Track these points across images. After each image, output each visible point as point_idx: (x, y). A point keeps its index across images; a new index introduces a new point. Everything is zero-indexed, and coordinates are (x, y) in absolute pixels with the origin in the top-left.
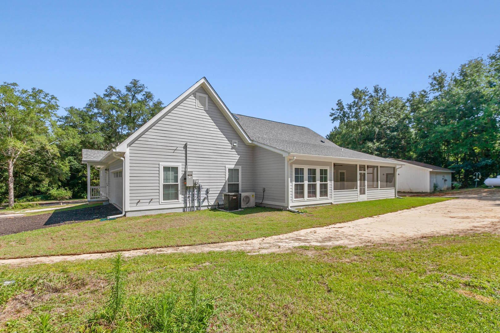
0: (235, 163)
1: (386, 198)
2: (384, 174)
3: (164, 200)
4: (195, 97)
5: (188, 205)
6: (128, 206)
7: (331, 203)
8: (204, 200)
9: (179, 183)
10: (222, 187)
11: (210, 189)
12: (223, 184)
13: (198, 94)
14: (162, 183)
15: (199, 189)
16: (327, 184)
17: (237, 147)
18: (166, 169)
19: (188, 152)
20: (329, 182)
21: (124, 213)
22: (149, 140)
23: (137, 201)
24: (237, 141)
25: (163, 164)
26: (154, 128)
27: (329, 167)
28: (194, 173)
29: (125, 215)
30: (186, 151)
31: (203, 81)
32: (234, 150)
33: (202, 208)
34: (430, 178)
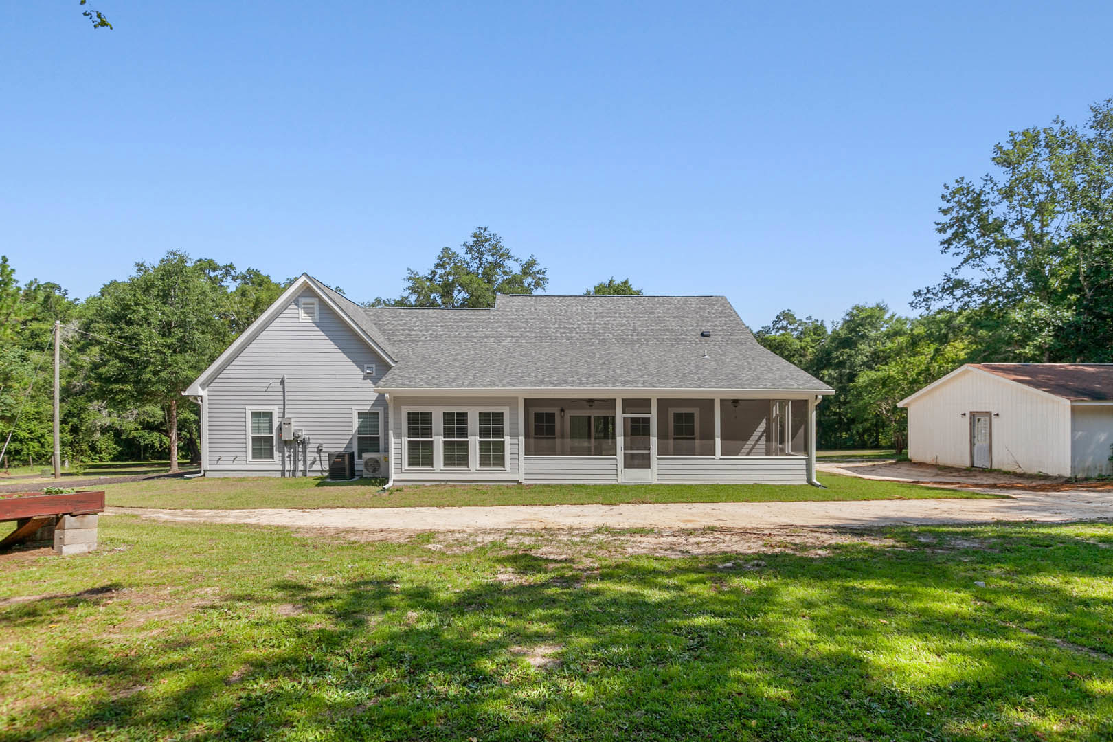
0: (372, 402)
1: (752, 483)
2: (964, 414)
3: (253, 458)
4: (297, 305)
5: (288, 467)
6: (206, 463)
7: (517, 481)
8: (314, 462)
9: (274, 434)
10: (347, 442)
11: (324, 446)
12: (350, 437)
13: (302, 300)
14: (250, 434)
15: (304, 443)
16: (503, 442)
17: (374, 375)
18: (256, 415)
19: (286, 389)
20: (507, 440)
21: (203, 473)
22: (232, 376)
23: (218, 458)
24: (374, 366)
25: (250, 409)
26: (238, 359)
27: (508, 408)
28: (293, 420)
29: (204, 475)
30: (284, 387)
31: (303, 279)
32: (368, 381)
33: (309, 474)
34: (1074, 430)
